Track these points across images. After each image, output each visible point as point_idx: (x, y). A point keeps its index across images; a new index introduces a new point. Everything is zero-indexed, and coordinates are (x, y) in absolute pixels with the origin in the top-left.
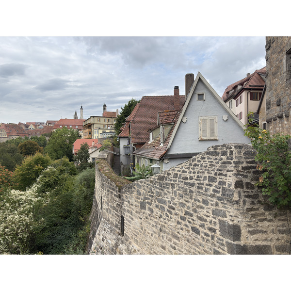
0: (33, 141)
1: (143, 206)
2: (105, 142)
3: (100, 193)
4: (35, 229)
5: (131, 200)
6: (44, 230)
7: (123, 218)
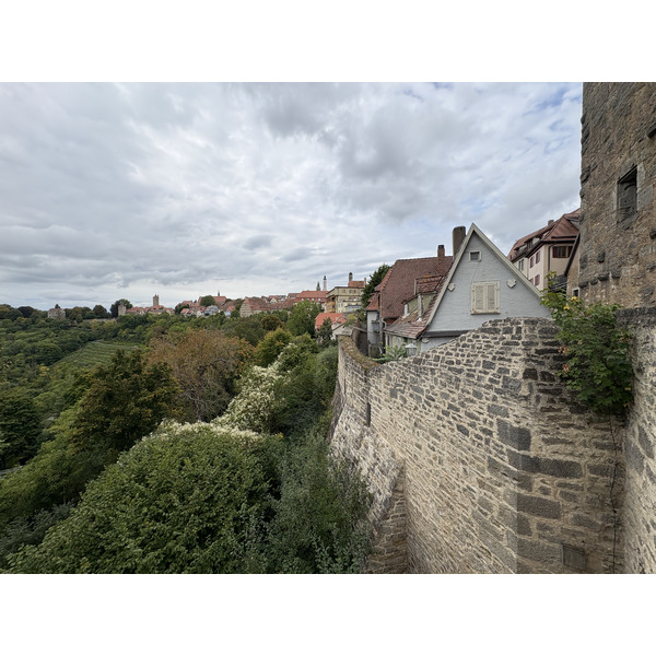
0: (275, 316)
1: (393, 394)
2: (350, 317)
3: (344, 375)
4: (276, 408)
5: (380, 386)
6: (285, 410)
7: (369, 406)
